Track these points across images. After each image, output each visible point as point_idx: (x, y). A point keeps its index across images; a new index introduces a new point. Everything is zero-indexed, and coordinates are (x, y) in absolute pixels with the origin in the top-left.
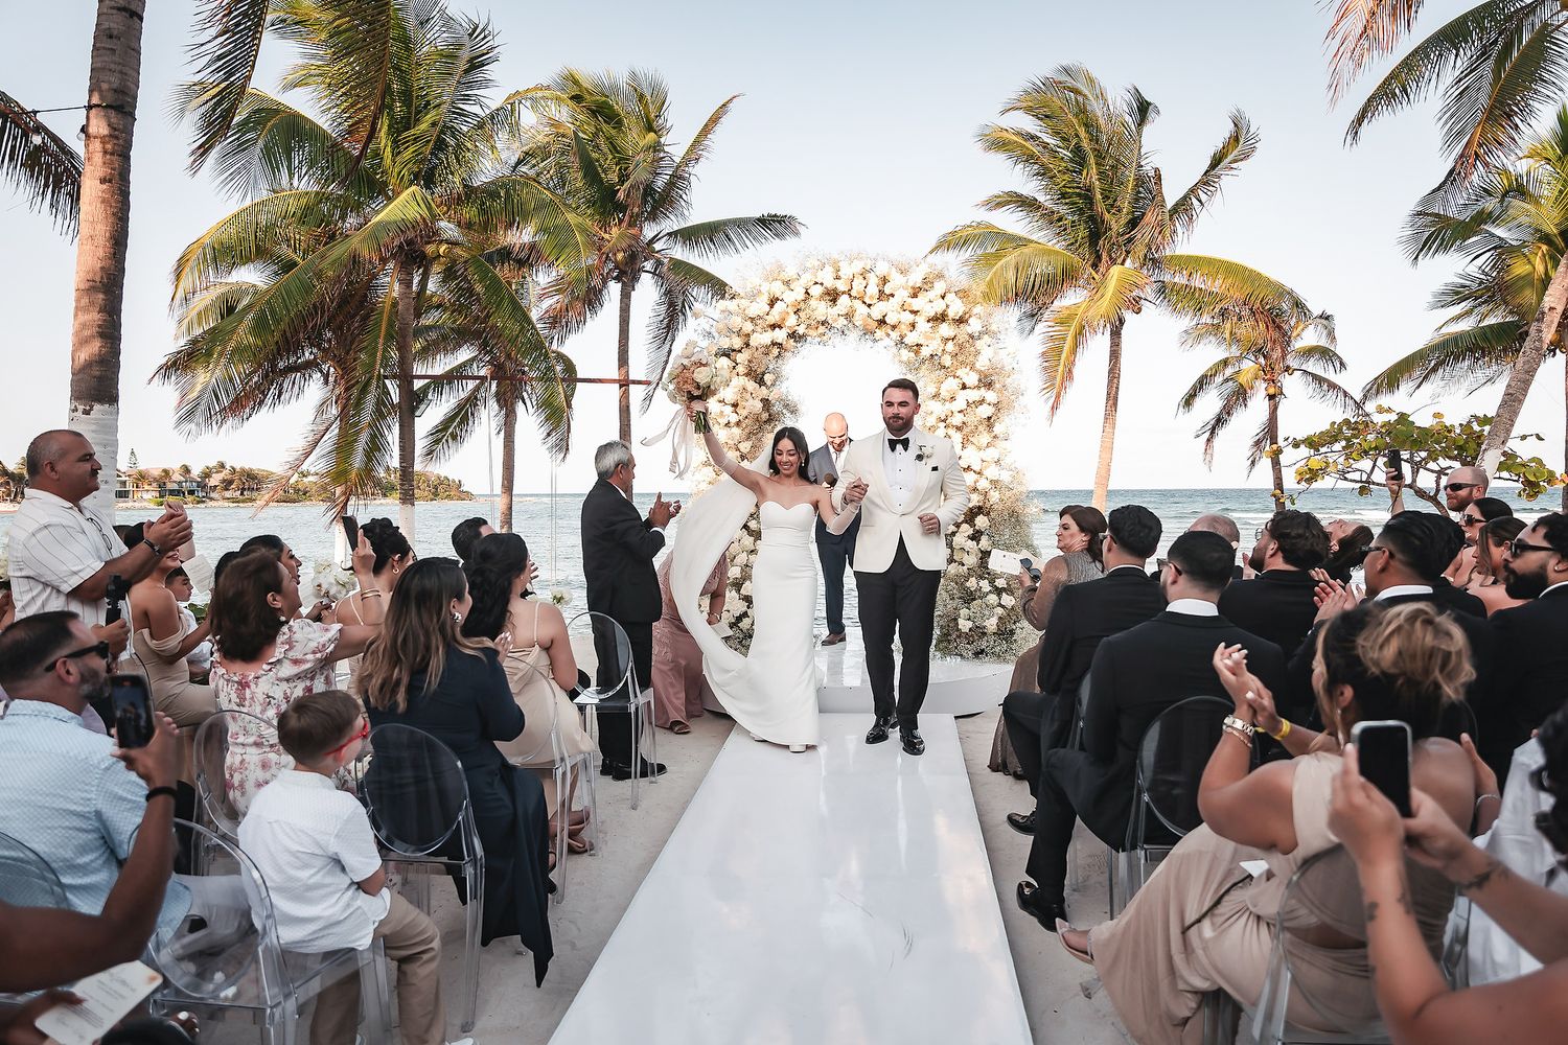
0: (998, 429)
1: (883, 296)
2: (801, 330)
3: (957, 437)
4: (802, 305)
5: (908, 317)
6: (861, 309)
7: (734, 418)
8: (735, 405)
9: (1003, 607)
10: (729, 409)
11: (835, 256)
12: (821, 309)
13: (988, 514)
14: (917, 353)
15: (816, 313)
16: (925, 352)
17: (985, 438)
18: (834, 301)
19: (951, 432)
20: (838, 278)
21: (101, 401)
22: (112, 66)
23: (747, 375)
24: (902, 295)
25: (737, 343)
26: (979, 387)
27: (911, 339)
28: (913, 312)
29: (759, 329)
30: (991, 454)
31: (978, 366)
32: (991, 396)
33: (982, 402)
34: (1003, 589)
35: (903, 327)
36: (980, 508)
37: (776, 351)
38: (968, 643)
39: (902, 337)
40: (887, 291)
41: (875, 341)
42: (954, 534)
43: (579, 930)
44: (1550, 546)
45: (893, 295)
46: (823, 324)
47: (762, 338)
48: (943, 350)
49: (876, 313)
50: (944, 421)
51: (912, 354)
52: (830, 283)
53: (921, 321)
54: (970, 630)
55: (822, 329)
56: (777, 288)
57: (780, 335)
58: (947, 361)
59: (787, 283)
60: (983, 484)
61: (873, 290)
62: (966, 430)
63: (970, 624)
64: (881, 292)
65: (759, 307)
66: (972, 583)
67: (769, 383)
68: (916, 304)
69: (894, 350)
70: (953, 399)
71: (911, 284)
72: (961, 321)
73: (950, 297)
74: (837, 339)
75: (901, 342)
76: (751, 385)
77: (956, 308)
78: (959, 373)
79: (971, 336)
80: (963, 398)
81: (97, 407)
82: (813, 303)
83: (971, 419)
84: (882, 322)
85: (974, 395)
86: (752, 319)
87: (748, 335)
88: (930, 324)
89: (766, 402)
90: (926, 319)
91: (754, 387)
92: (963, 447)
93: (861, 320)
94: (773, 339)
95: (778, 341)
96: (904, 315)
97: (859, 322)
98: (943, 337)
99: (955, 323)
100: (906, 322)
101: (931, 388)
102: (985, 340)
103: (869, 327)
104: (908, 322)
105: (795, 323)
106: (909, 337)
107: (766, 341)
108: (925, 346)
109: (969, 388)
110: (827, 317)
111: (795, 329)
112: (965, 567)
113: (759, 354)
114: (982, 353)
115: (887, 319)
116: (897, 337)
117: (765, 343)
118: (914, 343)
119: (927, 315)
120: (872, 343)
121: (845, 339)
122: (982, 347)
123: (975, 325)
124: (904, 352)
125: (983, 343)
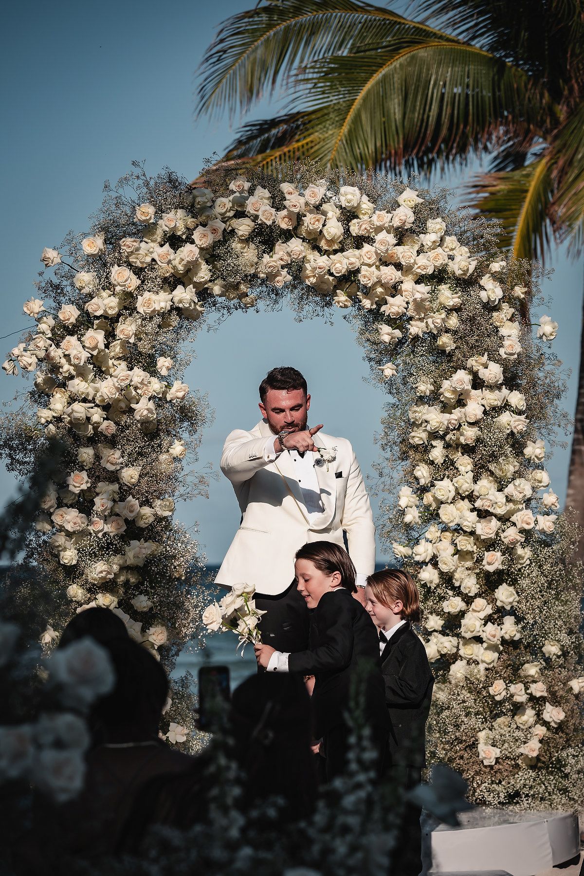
0: (533, 450)
2: (217, 290)
3: (465, 463)
4: (221, 251)
5: (390, 274)
9: (546, 724)
10: (97, 415)
12: (249, 253)
13: (514, 583)
15: (242, 261)
16: (416, 328)
17: (510, 467)
18: (270, 244)
19: (456, 454)
23: (125, 358)
24: (386, 239)
26: (499, 387)
27: (395, 306)
28: (398, 266)
30: (521, 488)
31: (503, 352)
32: (516, 399)
34: (543, 699)
35: (381, 289)
36: (499, 573)
38: (493, 782)
39: (382, 302)
45: (370, 240)
47: (154, 301)
49: (341, 263)
50: (442, 438)
51: (398, 333)
52: (266, 213)
53: (408, 285)
54: (497, 760)
55: (243, 288)
57: (184, 295)
58: (446, 341)
60: (511, 534)
61: (334, 229)
62: (482, 450)
63: (495, 752)
64: (347, 231)
66: (498, 689)
67: (164, 372)
68: (405, 253)
70: (462, 402)
71: (396, 223)
72: (470, 282)
74: (266, 304)
75: (376, 315)
76: (138, 375)
77: (461, 260)
78: (472, 362)
79: (486, 306)
82: (237, 246)
84: (349, 278)
85: (493, 398)
87: (132, 295)
88: (428, 288)
90: (415, 278)
91: (142, 378)
92: (476, 480)
93: (314, 276)
94: (173, 303)
95: (181, 305)
96: (386, 271)
97: (311, 279)
98: (444, 307)
99: (460, 284)
100: (388, 283)
101: (424, 384)
102: (505, 311)
103: (325, 287)
104: (391, 281)
105: (207, 278)
106: (391, 305)
107: (163, 305)
108: (416, 320)
109: (487, 386)
110: (259, 270)
111: (206, 286)
112: (482, 667)
113: (150, 327)
114: (503, 331)
115: (360, 277)
116: (372, 305)
117: (162, 308)
118: (398, 313)
119: (419, 271)
120: (318, 308)
121: (276, 302)
122: (501, 322)
123: (493, 289)
124: (383, 328)
125: (503, 315)
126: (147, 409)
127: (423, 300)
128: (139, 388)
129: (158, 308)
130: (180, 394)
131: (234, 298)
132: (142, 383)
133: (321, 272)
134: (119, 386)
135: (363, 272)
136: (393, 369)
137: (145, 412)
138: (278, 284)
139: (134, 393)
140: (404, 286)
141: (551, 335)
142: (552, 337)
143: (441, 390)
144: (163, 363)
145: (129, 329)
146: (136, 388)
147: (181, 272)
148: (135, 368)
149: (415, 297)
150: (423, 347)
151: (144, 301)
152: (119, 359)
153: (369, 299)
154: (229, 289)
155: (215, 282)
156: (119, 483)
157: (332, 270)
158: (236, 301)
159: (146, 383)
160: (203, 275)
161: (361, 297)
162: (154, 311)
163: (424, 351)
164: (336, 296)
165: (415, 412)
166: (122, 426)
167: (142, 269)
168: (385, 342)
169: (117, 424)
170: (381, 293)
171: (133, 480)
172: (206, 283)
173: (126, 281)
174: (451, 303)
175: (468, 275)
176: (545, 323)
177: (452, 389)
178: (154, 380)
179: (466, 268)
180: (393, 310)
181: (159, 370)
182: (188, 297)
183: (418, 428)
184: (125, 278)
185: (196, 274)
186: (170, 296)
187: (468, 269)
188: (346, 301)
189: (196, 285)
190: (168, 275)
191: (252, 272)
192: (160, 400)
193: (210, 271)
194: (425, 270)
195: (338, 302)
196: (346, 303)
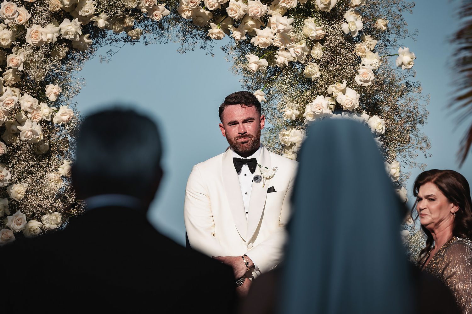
2: (101, 22)
5: (256, 7)
14: (271, 59)
16: (282, 58)
23: (17, 85)
26: (358, 112)
27: (263, 37)
28: (267, 1)
29: (38, 18)
31: (358, 79)
32: (376, 123)
35: (250, 23)
39: (251, 34)
41: (208, 39)
48: (309, 56)
51: (264, 62)
55: (129, 22)
57: (70, 27)
58: (313, 70)
67: (52, 98)
69: (237, 54)
72: (333, 15)
76: (27, 101)
78: (332, 89)
79: (348, 37)
88: (291, 20)
90: (283, 12)
91: (31, 103)
93: (189, 10)
94: (61, 35)
95: (67, 37)
96: (253, 5)
97: (187, 13)
98: (308, 38)
99: (325, 17)
100: (255, 16)
101: (290, 109)
102: (368, 42)
103: (201, 20)
104: (258, 14)
105: (92, 11)
106: (260, 36)
107: (50, 36)
108: (282, 50)
109: (345, 111)
110: (141, 5)
111: (91, 19)
113: (37, 56)
114: (364, 61)
115: (228, 10)
116: (242, 36)
117: (49, 39)
118: (266, 44)
119: (284, 5)
120: (202, 41)
121: (162, 35)
122: (363, 52)
123: (353, 22)
124: (250, 58)
125: (365, 46)
126: (32, 131)
127: (285, 31)
128: (29, 113)
129: (45, 39)
130: (65, 118)
131: (120, 31)
132: (31, 107)
133: (194, 6)
134: (5, 110)
135: (231, 6)
136: (262, 96)
137: (29, 134)
138: (156, 18)
139: (24, 116)
140: (272, 20)
141: (409, 64)
142: (410, 67)
143: (304, 115)
144: (52, 90)
145: (18, 57)
146: (26, 113)
147: (67, 6)
148: (25, 94)
149: (279, 28)
150: (289, 75)
151: (32, 33)
152: (13, 86)
153: (239, 31)
154: (115, 23)
155: (100, 15)
156: (9, 199)
157: (207, 5)
158: (122, 34)
159: (35, 108)
160: (87, 10)
161: (232, 29)
162: (41, 42)
163: (290, 79)
164: (211, 28)
165: (284, 135)
166: (13, 147)
168: (253, 70)
169: (8, 145)
170: (252, 25)
171: (20, 195)
172: (91, 16)
173: (14, 14)
174: (314, 35)
175: (330, 8)
176: (403, 54)
177: (312, 113)
178: (44, 105)
179: (327, 2)
180: (261, 41)
181: (48, 96)
182: (73, 30)
183: (288, 150)
184: (13, 12)
185: (82, 8)
186: (58, 29)
187: (329, 4)
188: (219, 33)
189: (81, 18)
190: (58, 9)
191: (134, 6)
192: (47, 124)
193: (95, 5)
194: (289, 4)
195: (212, 34)
196: (218, 35)
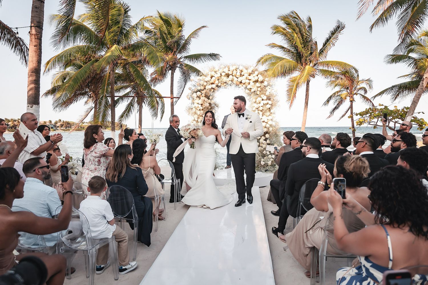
0: (272, 111)
1: (241, 75)
2: (219, 85)
3: (261, 113)
4: (220, 78)
5: (248, 81)
6: (235, 79)
7: (201, 108)
8: (202, 105)
10: (200, 106)
11: (228, 65)
12: (225, 79)
13: (269, 134)
14: (250, 91)
15: (223, 80)
16: (252, 90)
17: (268, 113)
18: (228, 77)
19: (259, 112)
20: (229, 70)
21: (35, 104)
22: (37, 16)
23: (205, 97)
24: (246, 75)
25: (202, 88)
26: (267, 100)
27: (249, 87)
29: (208, 84)
30: (270, 117)
31: (266, 94)
32: (270, 102)
33: (268, 104)
35: (247, 84)
36: (267, 132)
37: (212, 90)
38: (263, 168)
39: (246, 86)
40: (242, 74)
41: (239, 87)
42: (260, 139)
43: (161, 238)
44: (401, 140)
45: (244, 75)
46: (225, 83)
47: (209, 87)
48: (257, 90)
49: (239, 80)
50: (257, 109)
51: (249, 91)
52: (227, 72)
53: (251, 82)
54: (264, 164)
55: (225, 84)
56: (213, 73)
57: (214, 86)
58: (258, 93)
59: (216, 72)
60: (268, 126)
61: (238, 74)
62: (263, 111)
63: (264, 163)
64: (241, 74)
65: (208, 78)
66: (265, 152)
67: (211, 99)
68: (250, 78)
69: (244, 90)
70: (260, 103)
71: (249, 72)
72: (262, 82)
73: (259, 76)
74: (229, 87)
75: (246, 88)
76: (206, 99)
77: (261, 78)
78: (261, 96)
79: (265, 86)
80: (262, 102)
81: (34, 106)
82: (222, 77)
83: (265, 108)
84: (241, 82)
85: (265, 102)
86: (206, 82)
87: (205, 86)
88: (254, 83)
89: (210, 104)
92: (263, 116)
94: (212, 87)
98: (257, 87)
101: (254, 100)
103: (237, 84)
105: (218, 83)
109: (264, 100)
112: (263, 148)
113: (208, 91)
114: (268, 91)
122: (267, 89)
123: (266, 83)
130: (213, 102)
131: (223, 86)
135: (243, 81)
145: (204, 91)
149: (252, 85)
153: (244, 85)
167: (207, 82)
168: (247, 93)
177: (258, 101)
189: (216, 84)
190: (211, 82)
194: (254, 80)
